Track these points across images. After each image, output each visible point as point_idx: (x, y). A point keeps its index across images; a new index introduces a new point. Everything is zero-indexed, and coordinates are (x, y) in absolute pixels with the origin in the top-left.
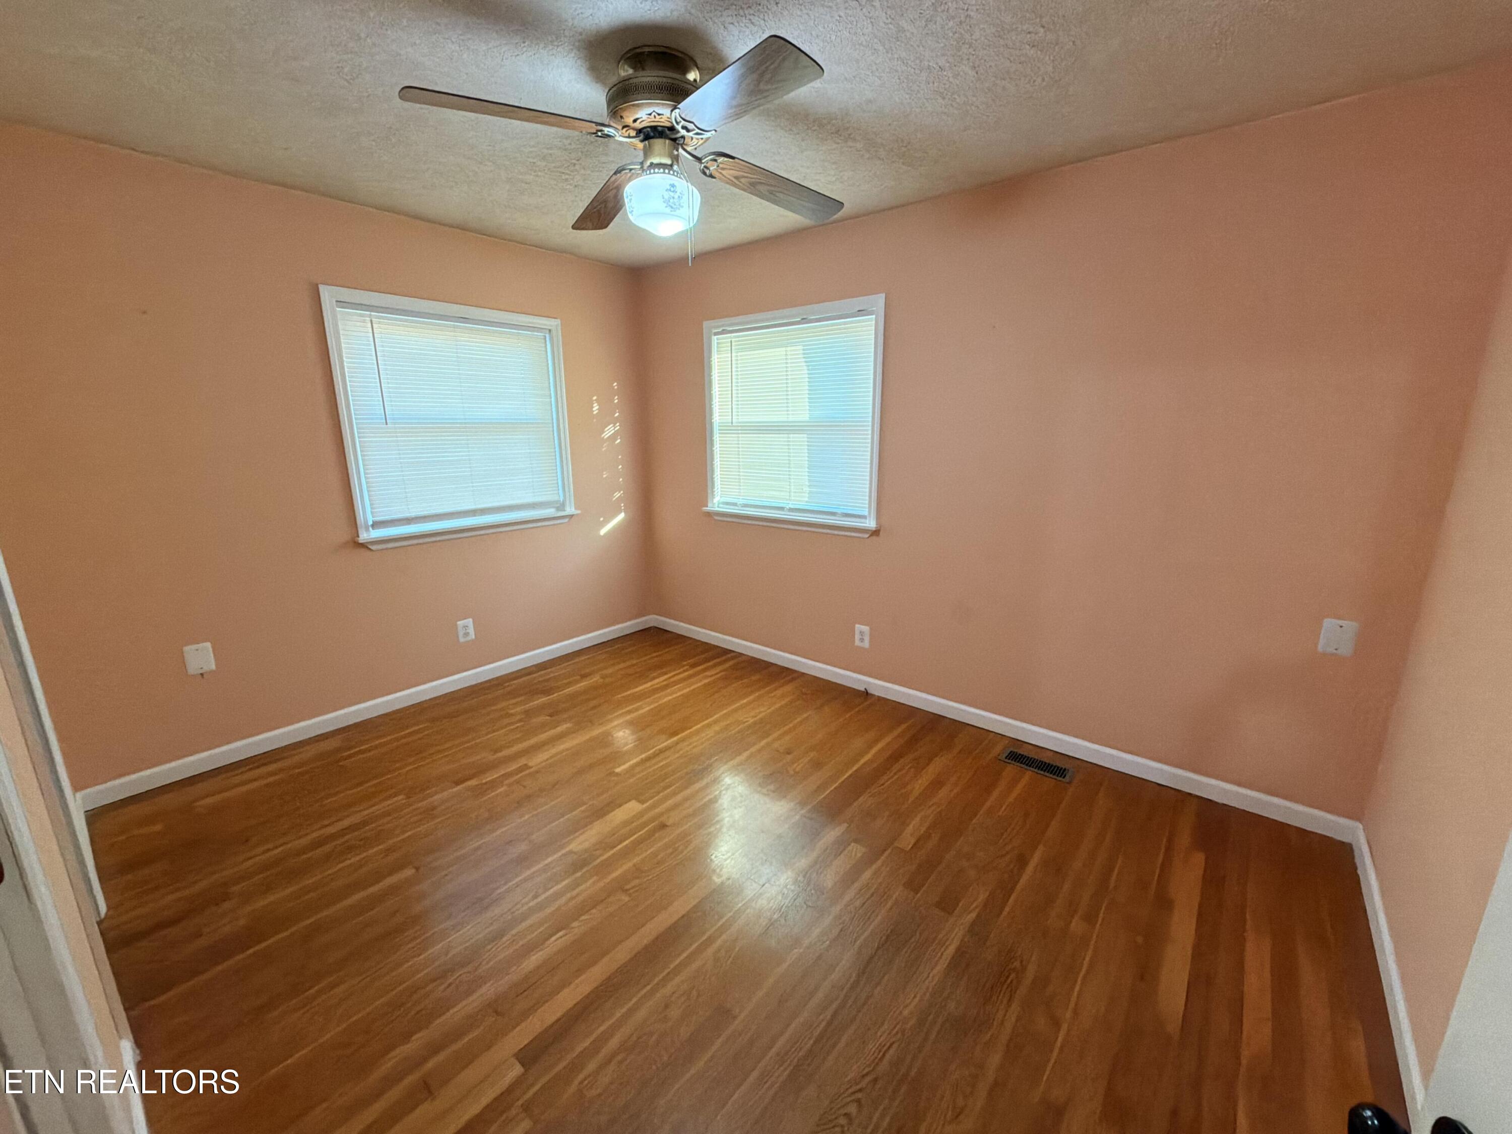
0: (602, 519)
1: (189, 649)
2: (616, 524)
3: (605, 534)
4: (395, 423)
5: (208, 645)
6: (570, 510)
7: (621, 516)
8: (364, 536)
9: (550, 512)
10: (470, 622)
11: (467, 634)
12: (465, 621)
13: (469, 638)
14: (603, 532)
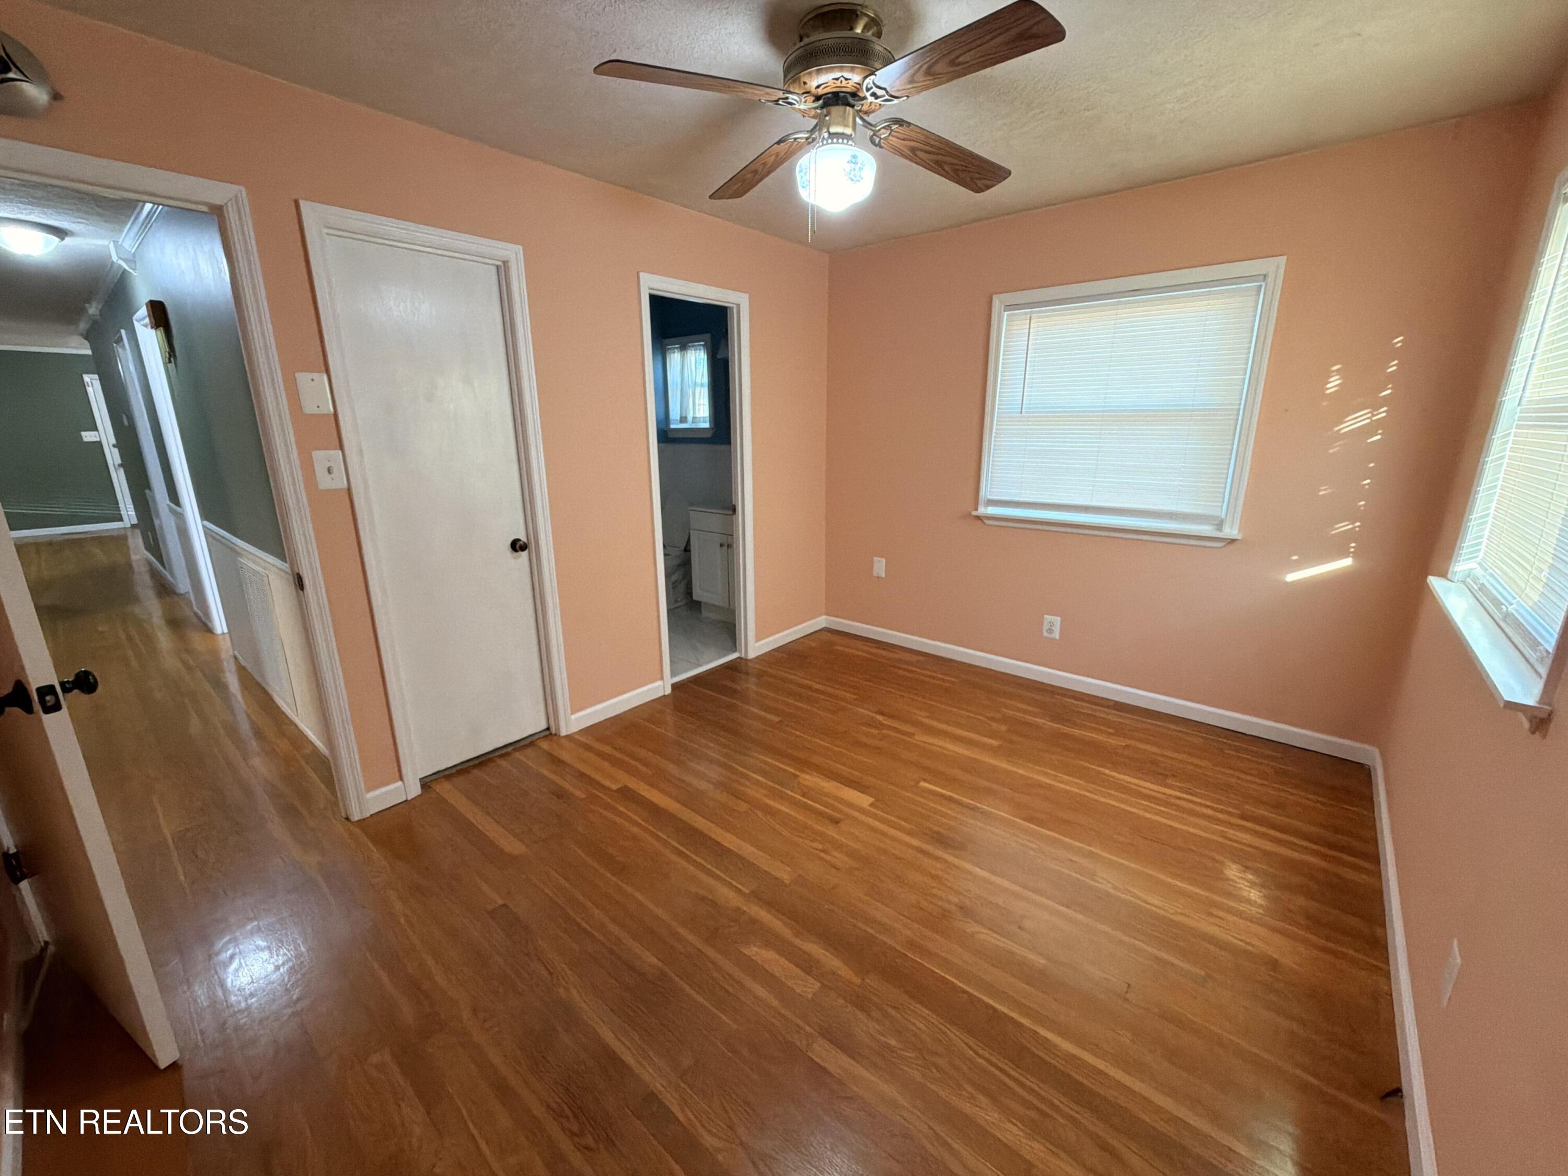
0: (1295, 558)
1: (876, 559)
2: (1328, 573)
3: (1293, 583)
4: (1029, 412)
5: (884, 560)
6: (1231, 531)
7: (1346, 562)
8: (983, 510)
9: (1206, 529)
10: (1057, 620)
11: (1050, 631)
12: (1053, 617)
13: (1052, 636)
14: (1291, 577)
